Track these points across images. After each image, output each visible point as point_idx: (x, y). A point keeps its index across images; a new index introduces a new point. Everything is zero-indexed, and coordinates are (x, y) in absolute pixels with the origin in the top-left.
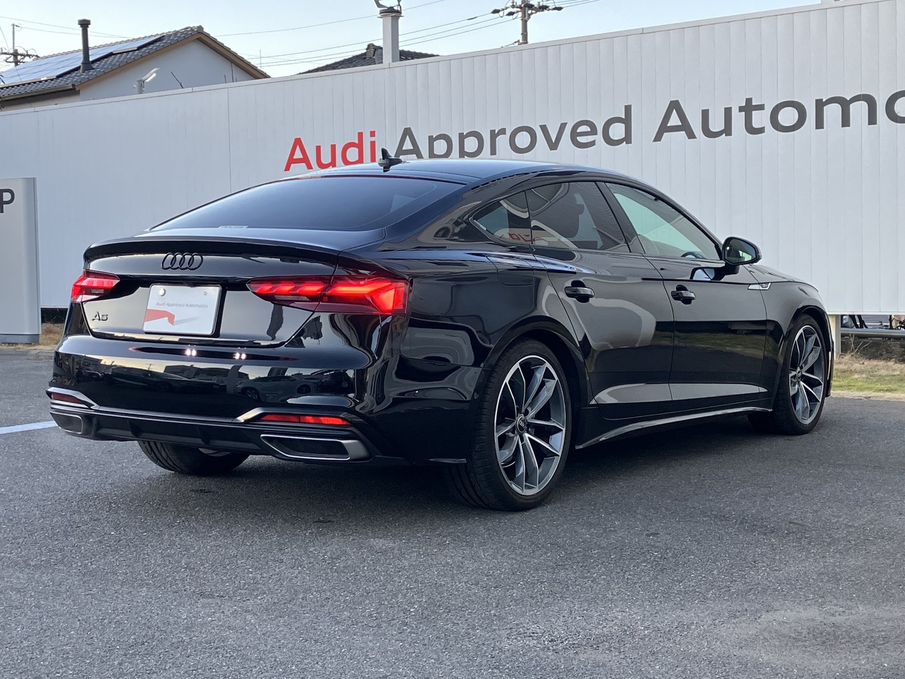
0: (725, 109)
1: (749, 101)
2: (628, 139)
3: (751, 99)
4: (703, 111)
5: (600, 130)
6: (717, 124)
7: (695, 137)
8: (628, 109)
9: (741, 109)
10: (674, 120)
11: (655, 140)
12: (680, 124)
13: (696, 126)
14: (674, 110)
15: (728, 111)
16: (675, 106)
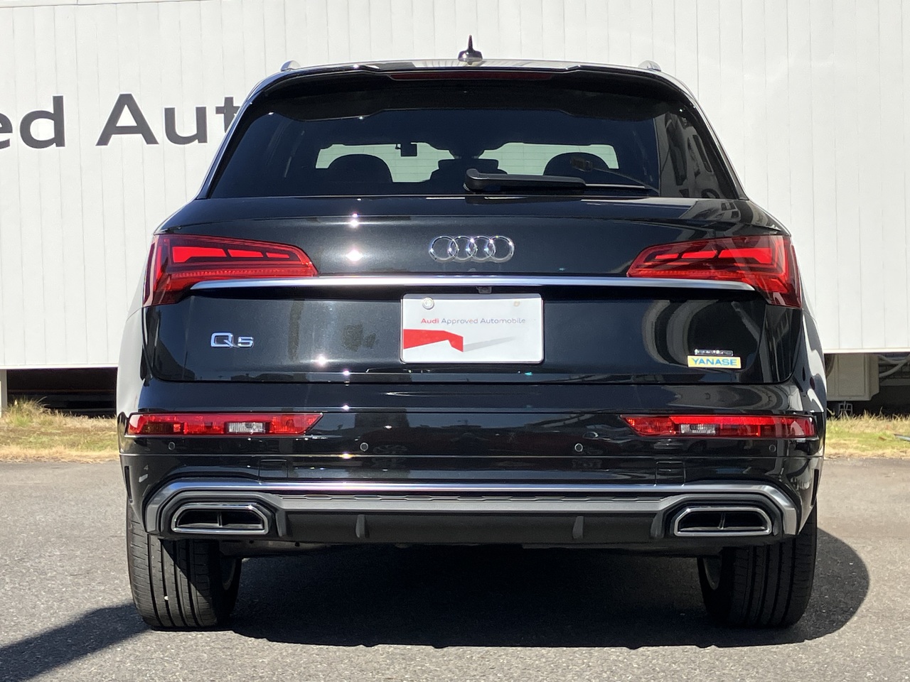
0: (197, 109)
1: (229, 101)
2: (59, 139)
3: (232, 98)
4: (167, 110)
5: (16, 125)
6: (186, 127)
7: (156, 142)
8: (58, 101)
9: (219, 110)
10: (126, 119)
11: (99, 144)
12: (135, 125)
13: (158, 128)
14: (126, 106)
15: (201, 113)
16: (126, 101)
